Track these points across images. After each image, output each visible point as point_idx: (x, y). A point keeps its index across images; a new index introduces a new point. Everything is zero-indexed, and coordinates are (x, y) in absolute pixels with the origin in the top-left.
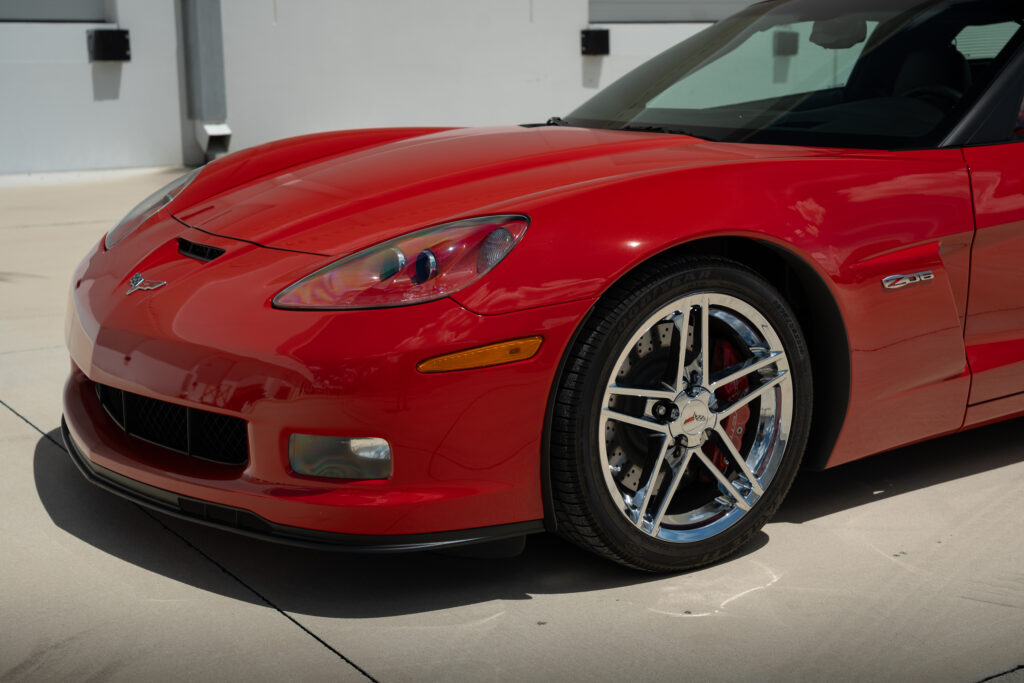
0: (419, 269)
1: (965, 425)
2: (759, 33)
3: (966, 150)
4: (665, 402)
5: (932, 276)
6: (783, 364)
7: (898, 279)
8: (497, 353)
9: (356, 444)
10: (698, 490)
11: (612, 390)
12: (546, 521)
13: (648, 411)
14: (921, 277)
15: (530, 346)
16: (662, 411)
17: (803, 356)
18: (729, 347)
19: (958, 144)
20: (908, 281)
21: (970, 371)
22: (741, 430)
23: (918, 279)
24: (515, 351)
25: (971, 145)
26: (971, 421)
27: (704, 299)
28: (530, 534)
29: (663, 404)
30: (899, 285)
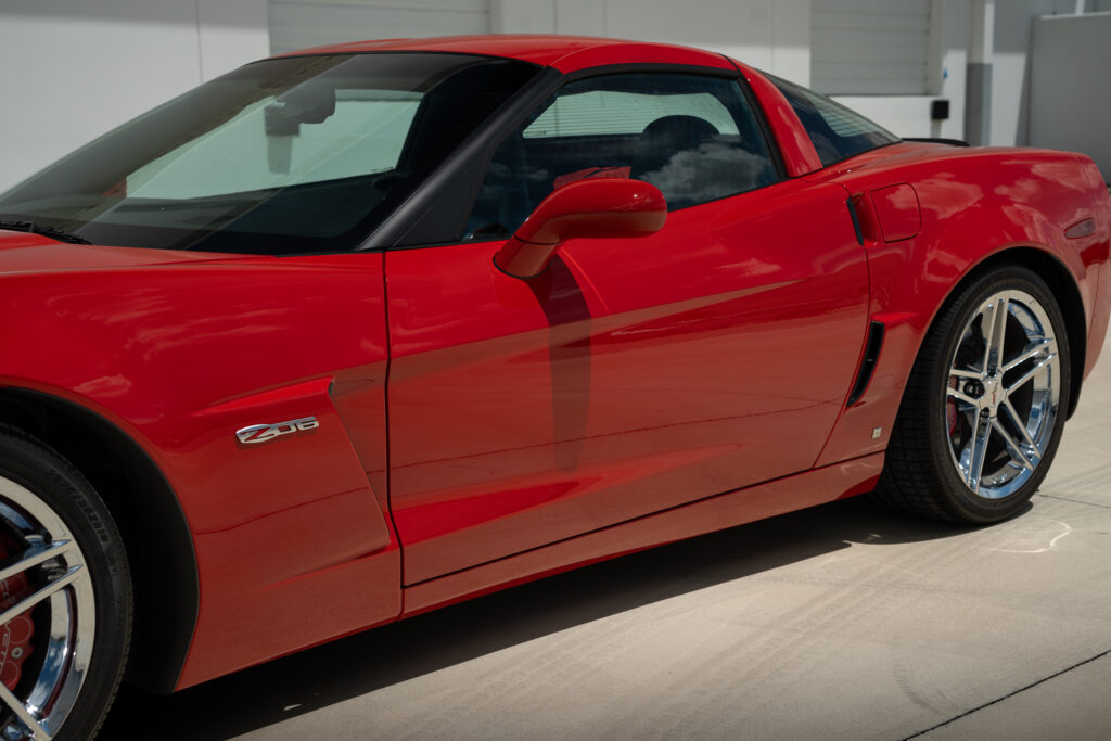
1: (405, 612)
3: (390, 255)
5: (316, 424)
6: (75, 556)
7: (262, 431)
14: (298, 425)
20: (277, 433)
21: (400, 543)
22: (20, 652)
23: (294, 429)
25: (401, 247)
30: (263, 438)
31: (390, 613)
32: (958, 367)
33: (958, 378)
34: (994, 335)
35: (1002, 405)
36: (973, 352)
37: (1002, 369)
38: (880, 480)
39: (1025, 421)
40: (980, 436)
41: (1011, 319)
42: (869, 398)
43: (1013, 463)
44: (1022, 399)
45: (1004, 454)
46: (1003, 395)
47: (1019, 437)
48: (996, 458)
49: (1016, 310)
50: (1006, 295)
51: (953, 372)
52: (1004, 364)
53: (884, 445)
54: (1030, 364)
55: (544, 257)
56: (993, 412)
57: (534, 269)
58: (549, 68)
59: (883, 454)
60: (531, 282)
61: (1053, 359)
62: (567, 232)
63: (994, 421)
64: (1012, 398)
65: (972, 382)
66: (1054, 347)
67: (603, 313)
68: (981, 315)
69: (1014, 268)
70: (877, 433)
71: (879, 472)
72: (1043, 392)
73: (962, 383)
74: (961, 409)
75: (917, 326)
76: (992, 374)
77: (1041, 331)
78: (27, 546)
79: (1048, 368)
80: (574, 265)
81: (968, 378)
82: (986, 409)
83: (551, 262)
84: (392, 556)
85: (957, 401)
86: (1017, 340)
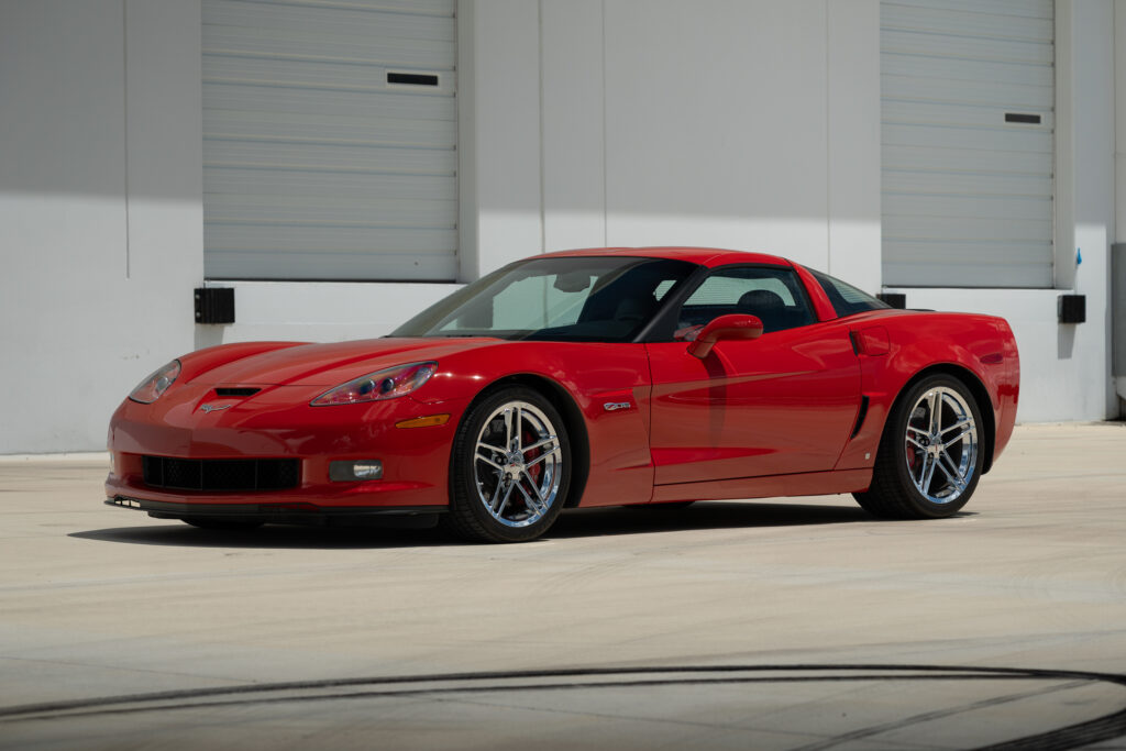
0: (384, 386)
1: (653, 500)
2: (516, 283)
3: (647, 345)
4: (500, 455)
5: (630, 406)
6: (556, 442)
7: (612, 405)
8: (429, 421)
9: (356, 468)
10: (516, 507)
11: (479, 444)
12: (450, 506)
13: (493, 459)
14: (623, 405)
15: (444, 419)
16: (500, 460)
17: (566, 439)
18: (530, 434)
19: (643, 341)
20: (617, 407)
21: (654, 464)
22: (536, 477)
24: (437, 420)
25: (651, 342)
26: (657, 499)
27: (519, 405)
28: (441, 514)
29: (501, 455)
30: (612, 409)
31: (646, 500)
32: (913, 426)
33: (912, 432)
34: (935, 412)
35: (941, 453)
36: (922, 423)
37: (941, 433)
39: (958, 466)
40: (928, 471)
41: (945, 405)
42: (859, 437)
43: (950, 487)
44: (955, 451)
46: (941, 448)
47: (954, 475)
48: (938, 484)
49: (947, 398)
50: (941, 389)
51: (910, 428)
52: (942, 429)
53: (872, 465)
54: (958, 431)
55: (709, 349)
56: (937, 456)
57: (705, 354)
58: (703, 266)
59: (871, 471)
60: (704, 360)
61: (972, 430)
62: (721, 338)
63: (937, 462)
64: (948, 450)
65: (924, 437)
66: (972, 423)
67: (733, 375)
68: (925, 399)
69: (949, 376)
70: (868, 456)
71: (867, 486)
72: (967, 446)
73: (918, 438)
74: (918, 452)
75: (886, 407)
76: (935, 434)
77: (964, 414)
78: (541, 438)
79: (969, 435)
80: (721, 353)
81: (921, 435)
82: (932, 454)
83: (712, 352)
84: (651, 469)
85: (915, 448)
86: (949, 416)
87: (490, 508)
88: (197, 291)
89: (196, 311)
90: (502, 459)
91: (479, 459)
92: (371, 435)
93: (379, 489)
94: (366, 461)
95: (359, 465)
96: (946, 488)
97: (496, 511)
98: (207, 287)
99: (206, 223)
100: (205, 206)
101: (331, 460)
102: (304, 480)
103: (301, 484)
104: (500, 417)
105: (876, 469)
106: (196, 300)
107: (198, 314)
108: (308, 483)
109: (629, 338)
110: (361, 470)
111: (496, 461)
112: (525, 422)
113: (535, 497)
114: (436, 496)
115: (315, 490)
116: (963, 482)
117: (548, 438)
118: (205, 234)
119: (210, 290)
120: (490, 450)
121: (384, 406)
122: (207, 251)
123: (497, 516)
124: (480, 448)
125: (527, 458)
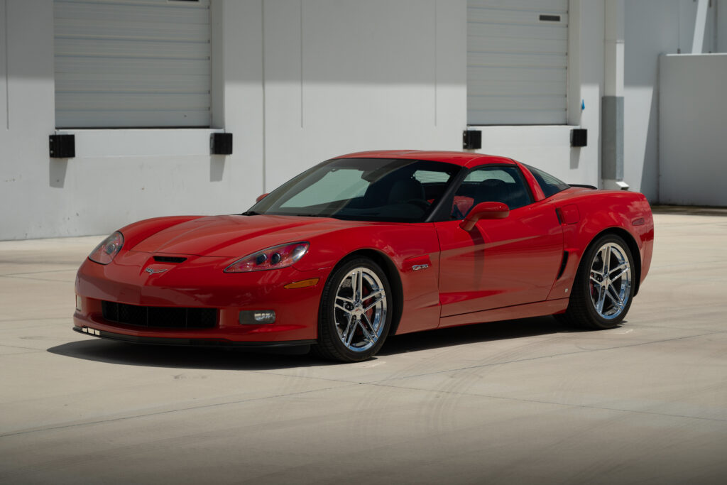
0: (274, 258)
3: (435, 223)
5: (428, 266)
6: (383, 293)
7: (417, 267)
8: (305, 283)
9: (256, 315)
10: (359, 337)
11: (337, 297)
12: (318, 339)
13: (344, 306)
14: (424, 266)
15: (315, 282)
16: (348, 307)
17: (389, 291)
18: (367, 289)
19: (432, 221)
20: (420, 268)
21: (441, 303)
22: (370, 317)
24: (311, 282)
25: (436, 221)
26: (441, 326)
27: (361, 270)
28: (311, 346)
29: (349, 304)
30: (418, 269)
31: (435, 326)
32: (594, 269)
33: (593, 273)
34: (606, 260)
35: (609, 285)
36: (599, 266)
37: (609, 272)
38: (567, 310)
39: (619, 294)
40: (602, 298)
41: (612, 254)
42: (563, 278)
43: (615, 308)
44: (617, 284)
45: (612, 305)
46: (609, 282)
47: (617, 299)
48: (608, 305)
49: (613, 250)
50: (610, 245)
51: (592, 271)
52: (610, 270)
53: (569, 296)
54: (620, 271)
55: (473, 225)
56: (607, 288)
57: (470, 229)
58: (464, 167)
59: (568, 300)
60: (470, 232)
61: (628, 270)
62: (482, 218)
63: (607, 292)
64: (613, 283)
65: (599, 275)
66: (628, 265)
67: (489, 242)
68: (601, 252)
69: (613, 235)
70: (566, 290)
71: (566, 307)
72: (624, 280)
73: (595, 276)
74: (595, 286)
75: (579, 255)
76: (606, 273)
77: (623, 259)
78: (373, 291)
79: (626, 272)
80: (481, 228)
81: (597, 274)
82: (604, 287)
83: (475, 227)
84: (439, 307)
85: (594, 283)
86: (614, 262)
87: (343, 340)
88: (51, 137)
89: (51, 149)
90: (350, 307)
91: (337, 307)
92: (266, 292)
93: (270, 330)
94: (262, 310)
95: (257, 313)
96: (611, 308)
97: (347, 341)
98: (57, 134)
99: (56, 92)
100: (56, 81)
101: (241, 310)
102: (221, 323)
103: (219, 326)
104: (350, 278)
105: (570, 298)
106: (51, 143)
107: (52, 152)
108: (223, 326)
109: (422, 219)
110: (259, 316)
111: (346, 308)
112: (365, 281)
113: (369, 330)
114: (309, 334)
115: (227, 330)
116: (622, 304)
117: (378, 290)
118: (56, 99)
119: (59, 136)
120: (342, 301)
121: (273, 272)
122: (57, 110)
123: (347, 344)
124: (338, 299)
125: (365, 305)
